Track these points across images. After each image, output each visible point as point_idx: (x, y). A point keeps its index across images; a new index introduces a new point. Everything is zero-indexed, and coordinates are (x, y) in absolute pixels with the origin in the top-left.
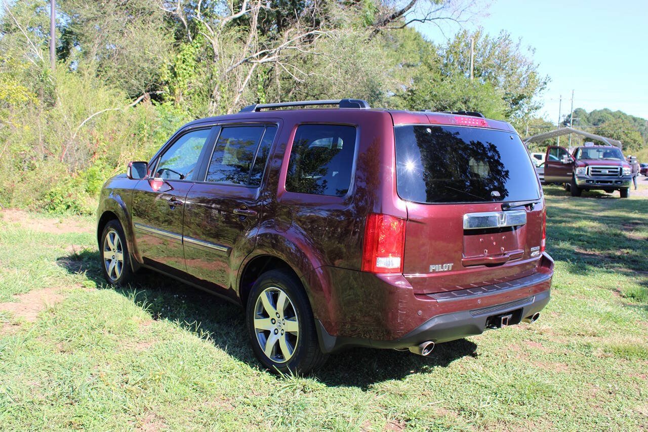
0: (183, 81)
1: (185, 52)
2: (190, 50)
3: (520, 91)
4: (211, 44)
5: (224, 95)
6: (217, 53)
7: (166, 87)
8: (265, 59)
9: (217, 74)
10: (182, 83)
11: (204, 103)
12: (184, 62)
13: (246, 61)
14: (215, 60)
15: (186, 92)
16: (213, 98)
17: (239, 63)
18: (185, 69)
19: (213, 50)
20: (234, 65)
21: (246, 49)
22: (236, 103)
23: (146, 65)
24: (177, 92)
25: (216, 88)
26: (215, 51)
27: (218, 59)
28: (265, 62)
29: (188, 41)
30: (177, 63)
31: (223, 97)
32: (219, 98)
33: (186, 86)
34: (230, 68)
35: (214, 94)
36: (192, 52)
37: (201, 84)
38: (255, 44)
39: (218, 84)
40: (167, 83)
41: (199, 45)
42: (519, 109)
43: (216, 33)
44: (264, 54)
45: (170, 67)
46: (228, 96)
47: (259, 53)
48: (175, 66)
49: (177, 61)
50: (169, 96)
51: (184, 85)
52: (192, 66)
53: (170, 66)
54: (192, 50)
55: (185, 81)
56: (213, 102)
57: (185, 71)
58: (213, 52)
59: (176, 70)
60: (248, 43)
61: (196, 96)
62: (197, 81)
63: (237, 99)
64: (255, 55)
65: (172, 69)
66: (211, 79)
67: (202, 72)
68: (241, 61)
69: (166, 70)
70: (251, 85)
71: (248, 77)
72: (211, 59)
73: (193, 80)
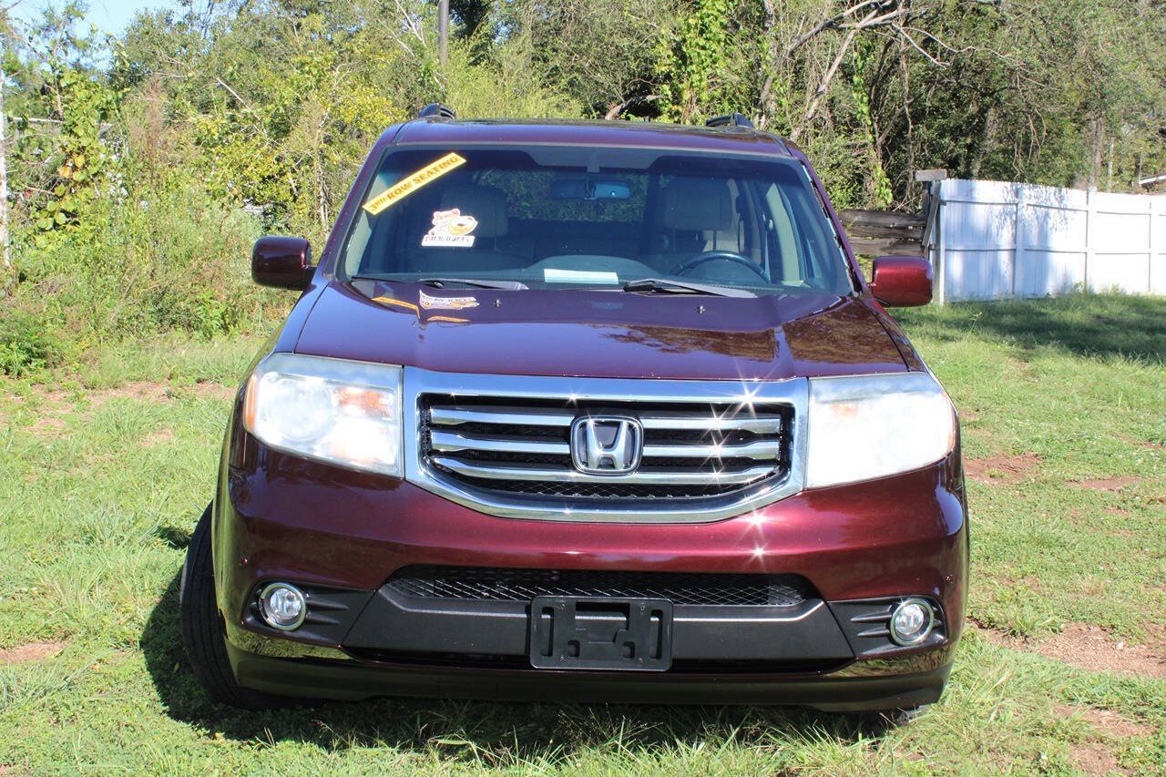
0: (699, 73)
1: (705, 11)
5: (784, 101)
6: (771, 10)
7: (666, 87)
8: (871, 19)
9: (769, 55)
10: (695, 77)
12: (702, 32)
13: (829, 26)
14: (766, 25)
15: (705, 96)
16: (761, 106)
17: (814, 30)
18: (703, 48)
19: (762, 5)
20: (806, 35)
23: (625, 42)
24: (686, 96)
25: (767, 86)
26: (767, 7)
27: (773, 22)
28: (870, 27)
30: (688, 35)
31: (781, 105)
32: (772, 106)
33: (704, 83)
34: (796, 42)
35: (762, 98)
36: (719, 11)
37: (737, 78)
39: (771, 77)
40: (668, 77)
45: (673, 44)
46: (791, 101)
47: (858, 7)
48: (684, 41)
49: (689, 31)
50: (670, 106)
51: (701, 80)
52: (718, 41)
53: (675, 41)
54: (720, 5)
55: (703, 72)
56: (761, 115)
57: (702, 52)
58: (763, 8)
59: (684, 49)
61: (726, 104)
62: (730, 72)
63: (812, 108)
64: (847, 13)
65: (677, 50)
66: (758, 66)
67: (739, 53)
68: (821, 23)
69: (664, 50)
70: (847, 73)
71: (838, 60)
72: (758, 23)
73: (721, 69)
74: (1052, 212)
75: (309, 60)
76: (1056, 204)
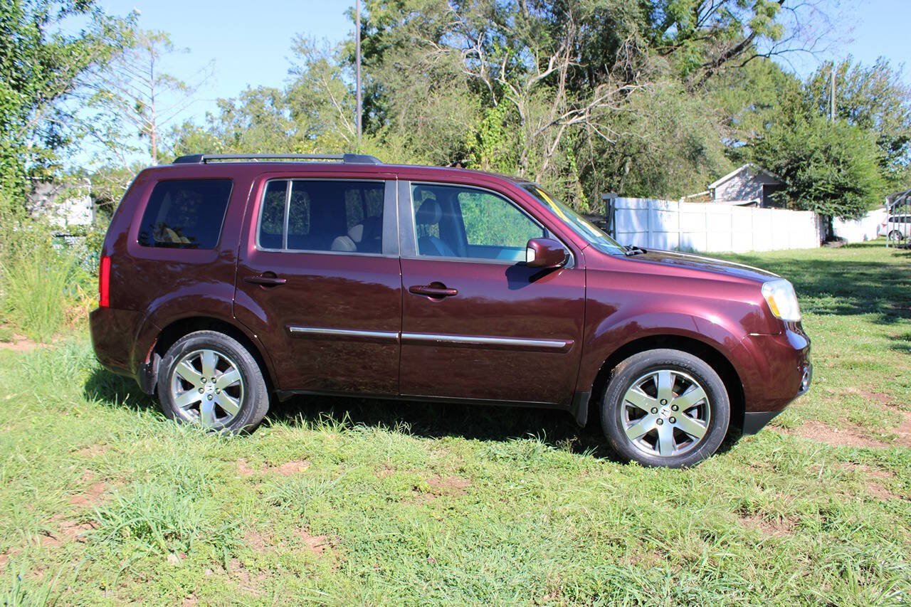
0: (489, 148)
1: (491, 117)
2: (496, 115)
3: (900, 133)
4: (517, 107)
5: (532, 161)
6: (523, 116)
7: (472, 155)
8: (575, 119)
9: (524, 138)
10: (488, 150)
11: (512, 170)
12: (490, 127)
13: (554, 123)
14: (521, 124)
15: (492, 160)
16: (521, 164)
17: (546, 126)
18: (491, 136)
19: (519, 114)
20: (542, 128)
21: (554, 111)
22: (545, 168)
23: (451, 133)
24: (483, 160)
25: (523, 154)
26: (521, 115)
27: (525, 122)
28: (575, 124)
29: (494, 105)
30: (483, 130)
31: (531, 163)
32: (526, 164)
33: (492, 153)
34: (537, 132)
35: (521, 159)
36: (497, 117)
37: (508, 150)
38: (563, 104)
39: (525, 149)
40: (473, 150)
41: (505, 108)
42: (900, 154)
43: (521, 96)
44: (573, 115)
45: (475, 134)
46: (536, 161)
47: (568, 114)
48: (481, 132)
49: (483, 127)
50: (475, 165)
51: (490, 152)
52: (498, 132)
53: (476, 132)
54: (498, 114)
55: (491, 148)
56: (521, 169)
57: (491, 138)
59: (481, 137)
60: (556, 104)
61: (503, 163)
62: (504, 147)
63: (546, 164)
64: (563, 117)
65: (478, 137)
66: (518, 143)
67: (508, 137)
68: (549, 123)
69: (472, 136)
70: (561, 147)
71: (557, 140)
72: (517, 123)
73: (499, 146)
74: (664, 213)
75: (301, 146)
76: (665, 209)
